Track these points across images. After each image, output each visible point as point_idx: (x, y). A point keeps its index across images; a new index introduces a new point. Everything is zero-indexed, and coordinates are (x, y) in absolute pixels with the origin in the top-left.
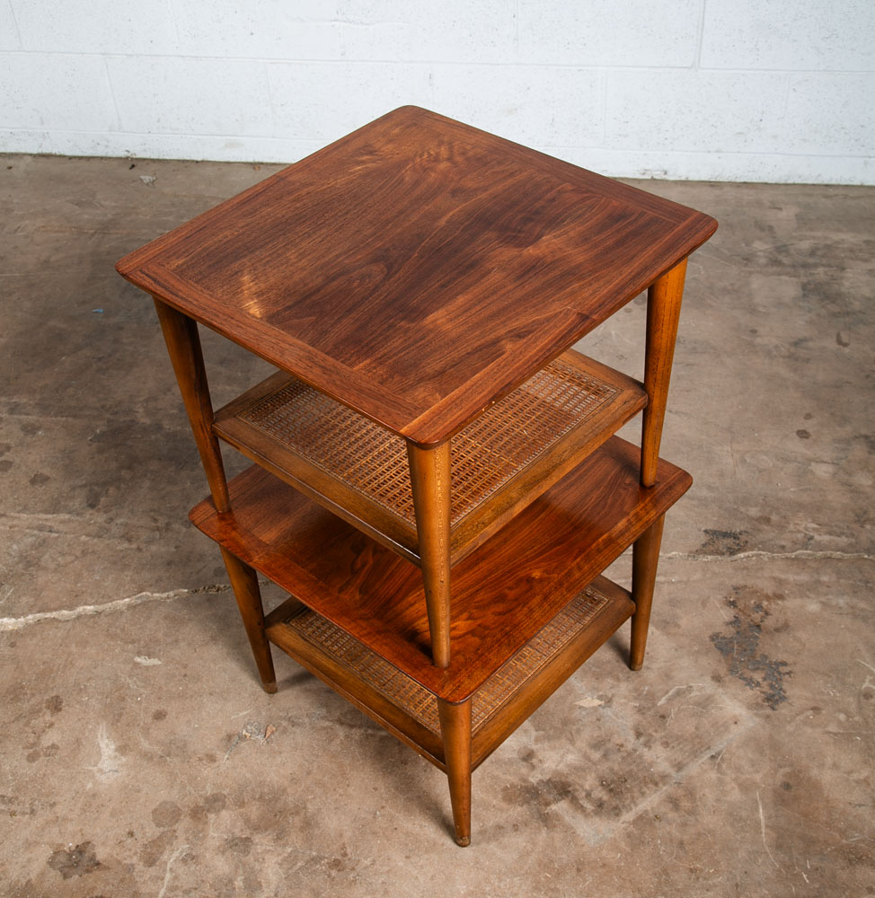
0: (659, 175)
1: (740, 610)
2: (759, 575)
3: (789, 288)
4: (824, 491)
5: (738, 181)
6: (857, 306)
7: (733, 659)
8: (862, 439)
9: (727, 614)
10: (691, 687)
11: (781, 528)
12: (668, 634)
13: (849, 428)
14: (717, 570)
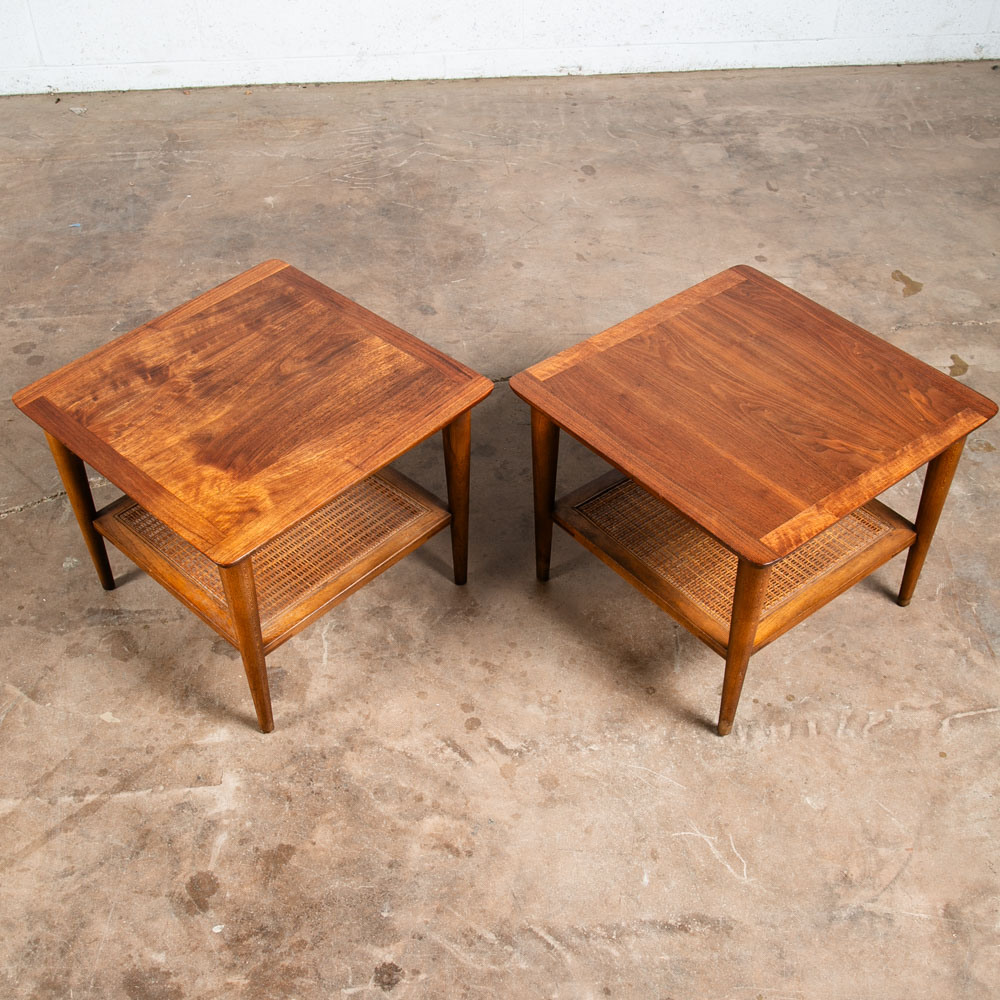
0: (575, 72)
3: (716, 152)
5: (646, 71)
6: (776, 160)
8: (810, 257)
13: (797, 251)
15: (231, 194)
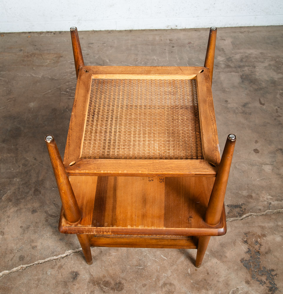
0: (174, 27)
1: (250, 245)
2: (253, 225)
3: (236, 79)
4: (270, 179)
5: (206, 27)
6: (264, 85)
7: (252, 271)
8: (280, 151)
9: (244, 248)
10: (238, 289)
11: (257, 200)
12: (223, 262)
13: (273, 146)
14: (236, 225)
15: (15, 100)
